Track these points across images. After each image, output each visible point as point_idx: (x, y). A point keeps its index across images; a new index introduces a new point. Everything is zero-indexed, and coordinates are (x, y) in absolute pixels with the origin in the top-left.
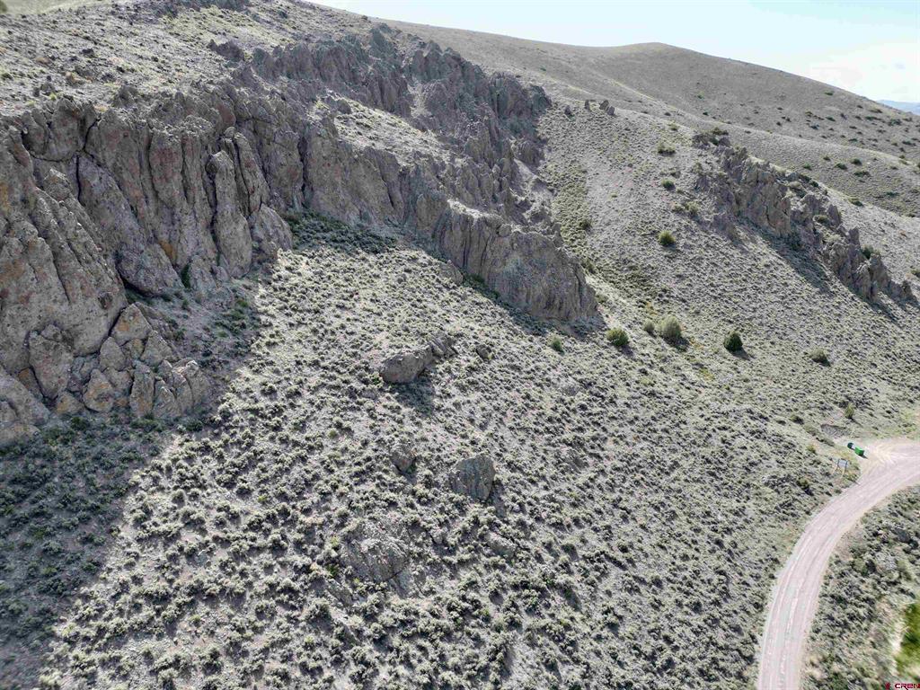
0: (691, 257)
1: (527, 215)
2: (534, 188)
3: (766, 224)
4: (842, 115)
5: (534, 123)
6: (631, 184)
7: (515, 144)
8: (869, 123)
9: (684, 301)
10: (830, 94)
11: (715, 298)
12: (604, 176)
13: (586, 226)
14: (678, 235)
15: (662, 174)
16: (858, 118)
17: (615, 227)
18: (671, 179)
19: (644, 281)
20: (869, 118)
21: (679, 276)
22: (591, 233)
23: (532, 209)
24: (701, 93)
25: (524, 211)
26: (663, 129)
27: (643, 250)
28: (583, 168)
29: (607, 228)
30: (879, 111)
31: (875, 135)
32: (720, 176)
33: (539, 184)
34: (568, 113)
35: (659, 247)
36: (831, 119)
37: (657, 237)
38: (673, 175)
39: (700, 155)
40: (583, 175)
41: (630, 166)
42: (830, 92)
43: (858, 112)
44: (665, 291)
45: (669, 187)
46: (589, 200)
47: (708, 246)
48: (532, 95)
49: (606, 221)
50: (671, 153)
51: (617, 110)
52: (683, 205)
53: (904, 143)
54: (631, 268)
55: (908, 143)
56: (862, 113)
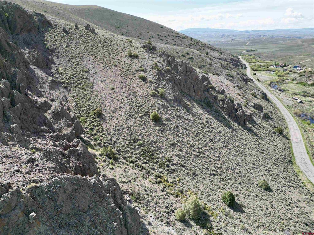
0: (172, 127)
1: (48, 115)
2: (51, 88)
3: (194, 94)
4: (168, 35)
5: (41, 38)
6: (120, 79)
7: (29, 53)
8: (176, 37)
9: (183, 166)
10: (162, 28)
11: (198, 156)
12: (101, 74)
13: (99, 115)
14: (161, 113)
15: (136, 71)
16: (173, 36)
17: (120, 113)
18: (142, 74)
19: (153, 155)
20: (176, 36)
21: (172, 145)
22: (104, 120)
23: (53, 108)
24: (118, 26)
25: (46, 112)
26: (125, 42)
27: (144, 128)
28: (85, 69)
29: (115, 114)
30: (178, 34)
31: (180, 42)
32: (168, 70)
33: (55, 85)
34: (65, 31)
35: (152, 123)
36: (165, 37)
37: (149, 116)
38: (143, 70)
39: (153, 58)
40: (87, 74)
41: (116, 66)
42: (162, 27)
43: (173, 34)
44: (169, 160)
45: (143, 79)
46: (95, 93)
47: (177, 116)
48: (36, 19)
49: (113, 109)
50: (136, 57)
51: (96, 31)
52: (155, 90)
53: (189, 45)
54: (141, 145)
55: (190, 45)
56: (174, 34)
